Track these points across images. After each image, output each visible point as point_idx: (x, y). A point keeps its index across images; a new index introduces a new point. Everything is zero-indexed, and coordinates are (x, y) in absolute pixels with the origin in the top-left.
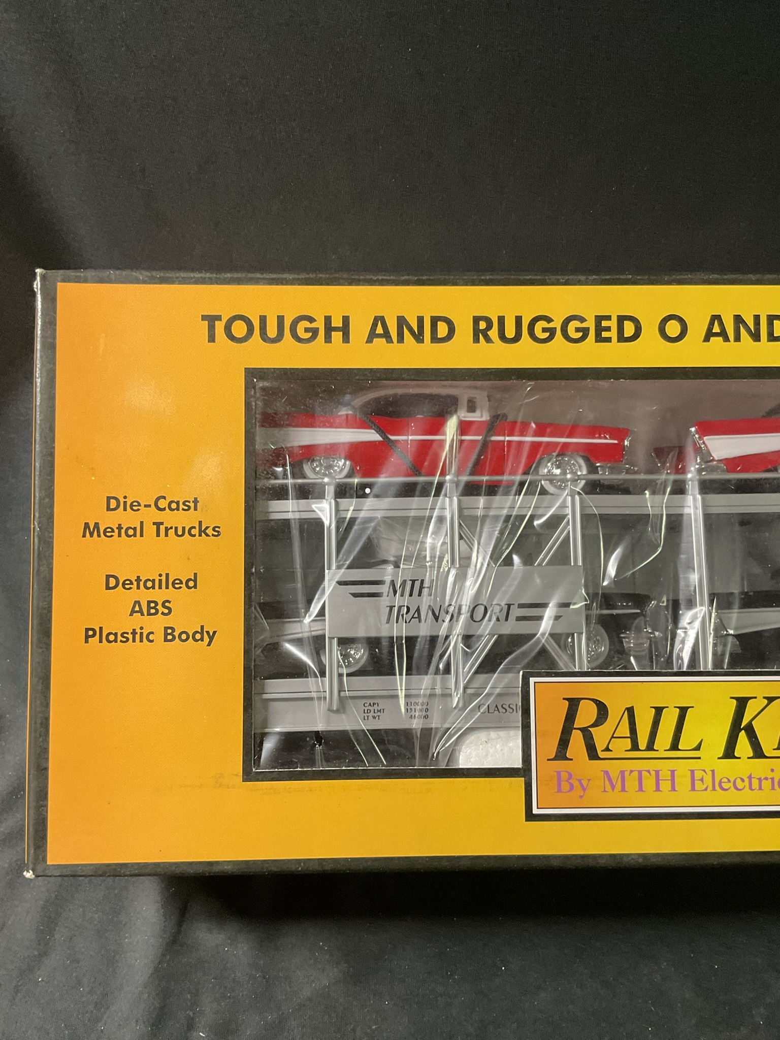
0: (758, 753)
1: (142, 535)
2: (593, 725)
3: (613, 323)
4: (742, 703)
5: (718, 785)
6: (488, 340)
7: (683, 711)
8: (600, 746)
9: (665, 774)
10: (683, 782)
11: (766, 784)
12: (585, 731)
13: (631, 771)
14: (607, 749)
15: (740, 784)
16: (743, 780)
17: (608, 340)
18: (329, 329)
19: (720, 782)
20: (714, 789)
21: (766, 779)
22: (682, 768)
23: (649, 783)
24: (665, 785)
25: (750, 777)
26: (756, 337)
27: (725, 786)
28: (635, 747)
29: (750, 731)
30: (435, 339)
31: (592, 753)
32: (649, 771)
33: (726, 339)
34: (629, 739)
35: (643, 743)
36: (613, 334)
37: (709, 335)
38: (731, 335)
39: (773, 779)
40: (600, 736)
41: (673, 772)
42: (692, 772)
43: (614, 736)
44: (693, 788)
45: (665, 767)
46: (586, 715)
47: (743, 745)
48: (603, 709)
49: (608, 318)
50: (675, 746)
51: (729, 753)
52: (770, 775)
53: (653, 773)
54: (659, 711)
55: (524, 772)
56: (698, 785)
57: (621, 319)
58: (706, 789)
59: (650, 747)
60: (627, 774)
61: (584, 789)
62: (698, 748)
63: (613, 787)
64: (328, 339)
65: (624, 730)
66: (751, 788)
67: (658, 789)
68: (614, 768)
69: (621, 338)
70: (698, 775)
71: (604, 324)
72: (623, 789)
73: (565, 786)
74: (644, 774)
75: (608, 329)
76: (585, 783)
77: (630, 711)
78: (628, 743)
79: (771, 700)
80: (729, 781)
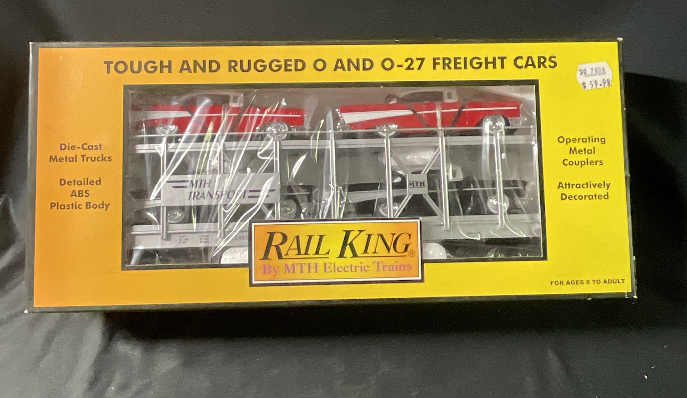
0: (355, 255)
1: (76, 161)
2: (280, 244)
3: (293, 63)
4: (348, 233)
5: (337, 269)
6: (236, 71)
7: (321, 237)
8: (283, 253)
9: (313, 265)
10: (321, 268)
11: (359, 269)
12: (277, 247)
13: (298, 264)
14: (287, 254)
15: (346, 269)
16: (348, 267)
17: (290, 70)
18: (162, 67)
19: (338, 268)
20: (335, 271)
21: (359, 266)
22: (321, 262)
23: (306, 269)
24: (313, 270)
25: (351, 266)
26: (357, 68)
27: (340, 270)
28: (299, 253)
29: (351, 245)
30: (211, 71)
31: (280, 256)
32: (305, 264)
33: (344, 70)
34: (297, 250)
35: (303, 251)
36: (293, 67)
37: (336, 67)
38: (346, 68)
39: (361, 267)
40: (284, 249)
41: (316, 264)
42: (325, 264)
43: (290, 248)
44: (325, 271)
45: (313, 262)
46: (277, 239)
47: (348, 252)
48: (285, 238)
49: (290, 60)
50: (317, 253)
51: (342, 255)
52: (360, 265)
53: (307, 265)
54: (310, 237)
55: (249, 265)
56: (328, 270)
57: (296, 61)
58: (331, 271)
59: (306, 253)
60: (295, 266)
61: (276, 272)
62: (328, 253)
63: (289, 271)
64: (162, 71)
65: (295, 246)
66: (351, 271)
67: (309, 271)
68: (290, 263)
69: (296, 70)
70: (328, 265)
71: (289, 63)
72: (294, 272)
73: (267, 271)
74: (304, 265)
75: (290, 65)
76: (276, 269)
77: (298, 237)
78: (296, 252)
79: (361, 231)
80: (341, 268)
